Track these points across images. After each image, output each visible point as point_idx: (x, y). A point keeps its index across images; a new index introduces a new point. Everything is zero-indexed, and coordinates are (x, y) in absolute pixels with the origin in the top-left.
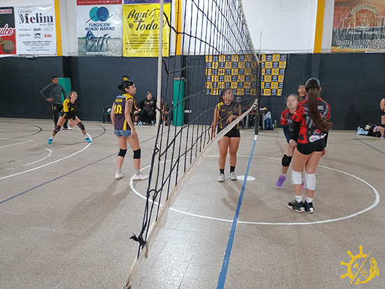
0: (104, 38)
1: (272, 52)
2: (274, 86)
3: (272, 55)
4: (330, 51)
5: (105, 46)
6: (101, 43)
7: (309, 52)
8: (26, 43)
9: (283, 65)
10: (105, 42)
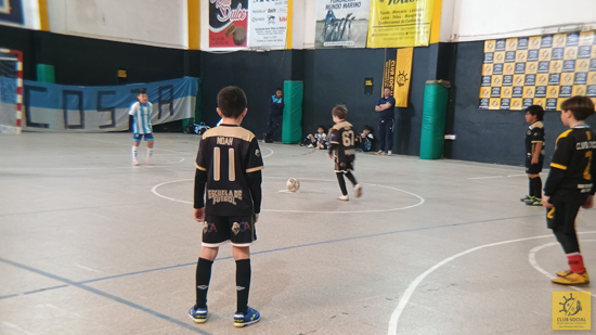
0: (347, 20)
5: (347, 33)
6: (342, 27)
8: (259, 30)
10: (347, 26)
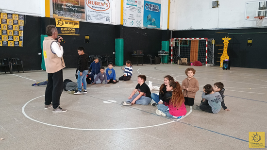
1: (12, 12)
2: (16, 39)
3: (12, 14)
4: (52, 17)
7: (40, 16)
9: (22, 23)
